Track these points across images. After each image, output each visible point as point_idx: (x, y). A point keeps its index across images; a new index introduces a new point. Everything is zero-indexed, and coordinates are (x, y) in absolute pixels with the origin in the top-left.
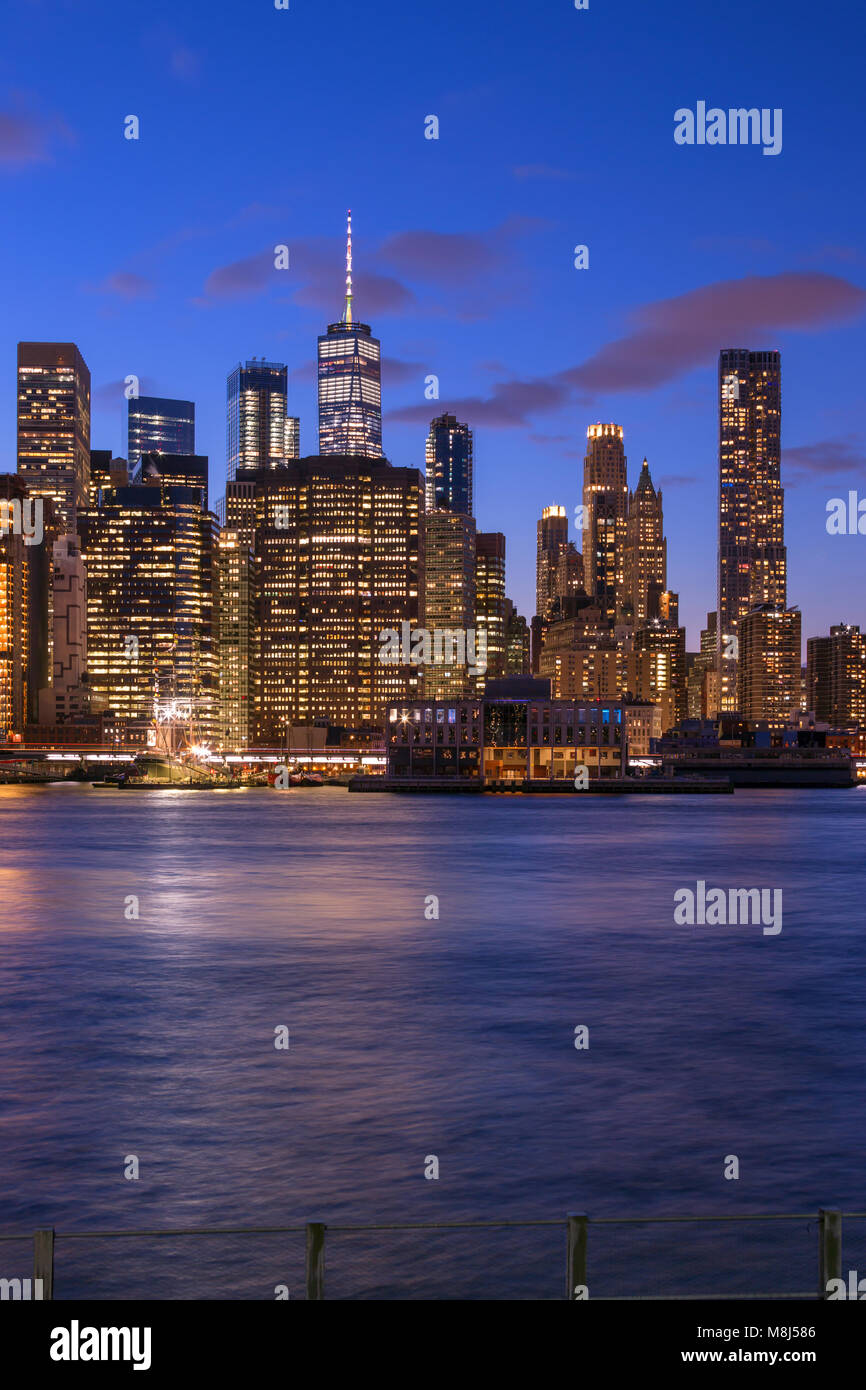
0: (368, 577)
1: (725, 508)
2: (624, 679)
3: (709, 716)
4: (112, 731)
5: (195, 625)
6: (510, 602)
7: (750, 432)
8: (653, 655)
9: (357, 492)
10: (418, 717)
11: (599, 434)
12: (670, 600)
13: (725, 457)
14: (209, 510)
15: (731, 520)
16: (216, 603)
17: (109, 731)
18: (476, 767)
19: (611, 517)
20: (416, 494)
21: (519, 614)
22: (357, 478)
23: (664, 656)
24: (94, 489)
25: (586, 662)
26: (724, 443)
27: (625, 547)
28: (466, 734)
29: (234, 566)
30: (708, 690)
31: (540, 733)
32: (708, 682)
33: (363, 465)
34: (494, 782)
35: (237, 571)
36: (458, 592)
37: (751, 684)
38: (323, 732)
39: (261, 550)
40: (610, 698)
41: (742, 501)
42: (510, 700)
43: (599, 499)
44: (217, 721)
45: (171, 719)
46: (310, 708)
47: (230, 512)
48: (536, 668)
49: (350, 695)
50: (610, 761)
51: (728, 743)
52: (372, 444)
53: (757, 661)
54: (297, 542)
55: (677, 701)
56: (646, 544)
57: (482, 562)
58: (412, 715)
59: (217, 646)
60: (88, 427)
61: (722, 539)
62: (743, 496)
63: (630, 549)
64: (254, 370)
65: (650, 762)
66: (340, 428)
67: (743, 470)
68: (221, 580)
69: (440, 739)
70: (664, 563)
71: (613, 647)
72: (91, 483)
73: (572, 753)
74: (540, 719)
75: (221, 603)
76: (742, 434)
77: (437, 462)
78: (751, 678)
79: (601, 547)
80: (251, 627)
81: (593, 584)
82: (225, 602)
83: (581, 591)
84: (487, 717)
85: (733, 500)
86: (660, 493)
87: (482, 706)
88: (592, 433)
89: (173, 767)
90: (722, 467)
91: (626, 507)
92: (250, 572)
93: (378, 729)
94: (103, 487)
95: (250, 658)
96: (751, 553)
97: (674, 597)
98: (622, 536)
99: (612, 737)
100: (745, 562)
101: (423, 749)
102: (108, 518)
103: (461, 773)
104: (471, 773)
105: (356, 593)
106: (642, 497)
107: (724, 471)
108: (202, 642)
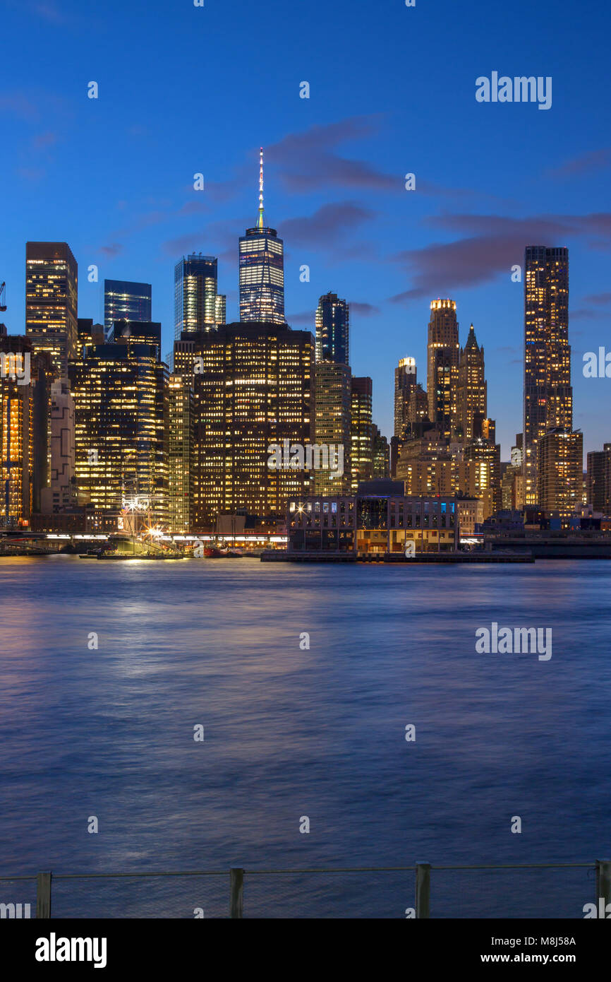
0: (275, 408)
1: (529, 359)
2: (457, 481)
3: (517, 508)
4: (92, 518)
5: (152, 443)
6: (375, 427)
7: (547, 305)
8: (477, 464)
9: (266, 348)
10: (310, 508)
11: (439, 306)
12: (490, 425)
13: (528, 323)
14: (162, 360)
15: (533, 368)
16: (167, 427)
17: (91, 518)
18: (351, 544)
19: (447, 366)
20: (309, 349)
21: (382, 435)
22: (267, 338)
23: (485, 465)
24: (80, 346)
25: (430, 469)
26: (528, 313)
27: (458, 387)
28: (344, 521)
29: (179, 401)
30: (516, 490)
31: (397, 519)
32: (517, 483)
33: (271, 329)
34: (364, 555)
35: (182, 404)
36: (338, 419)
37: (547, 485)
38: (242, 519)
39: (198, 389)
40: (446, 495)
41: (541, 354)
42: (375, 496)
43: (439, 353)
44: (168, 511)
45: (134, 510)
46: (233, 502)
47: (176, 362)
48: (394, 474)
49: (262, 492)
50: (446, 540)
51: (531, 527)
52: (277, 314)
53: (552, 468)
54: (224, 383)
55: (494, 497)
56: (472, 385)
57: (355, 398)
58: (306, 506)
59: (168, 457)
60: (76, 302)
61: (526, 381)
62: (541, 351)
63: (461, 389)
64: (194, 261)
65: (475, 541)
66: (255, 303)
67: (542, 332)
68: (170, 410)
69: (326, 524)
70: (485, 398)
71: (449, 459)
72: (78, 342)
73: (419, 534)
74: (397, 509)
75: (170, 427)
76: (541, 306)
77: (324, 326)
78: (547, 481)
79: (441, 387)
80: (191, 444)
81: (434, 414)
82: (173, 427)
83: (426, 418)
84: (359, 508)
85: (534, 354)
86: (482, 349)
87: (356, 501)
88: (434, 306)
89: (136, 544)
90: (527, 330)
91: (458, 359)
92: (191, 405)
93: (282, 517)
94: (87, 345)
95: (190, 466)
96: (548, 392)
97: (492, 423)
98: (455, 380)
99: (448, 523)
100: (543, 398)
101: (313, 531)
102: (90, 367)
103: (340, 549)
104: (348, 548)
105: (266, 420)
106: (470, 352)
107: (528, 333)
108: (157, 455)
